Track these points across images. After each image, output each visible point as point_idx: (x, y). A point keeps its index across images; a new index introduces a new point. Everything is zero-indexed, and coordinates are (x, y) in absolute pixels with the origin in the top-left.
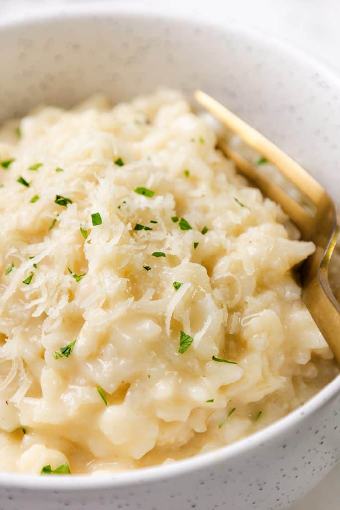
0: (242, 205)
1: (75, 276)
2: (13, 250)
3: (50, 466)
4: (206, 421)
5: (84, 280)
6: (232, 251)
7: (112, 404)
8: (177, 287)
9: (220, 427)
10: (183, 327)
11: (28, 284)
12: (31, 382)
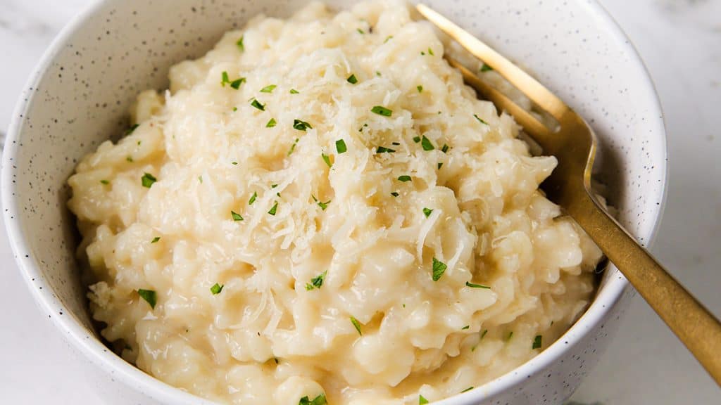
0: (482, 121)
1: (320, 204)
2: (255, 179)
3: (307, 397)
4: (459, 346)
5: (330, 207)
6: (478, 170)
7: (365, 333)
8: (428, 213)
9: (473, 350)
10: (434, 253)
11: (274, 214)
12: (281, 313)
